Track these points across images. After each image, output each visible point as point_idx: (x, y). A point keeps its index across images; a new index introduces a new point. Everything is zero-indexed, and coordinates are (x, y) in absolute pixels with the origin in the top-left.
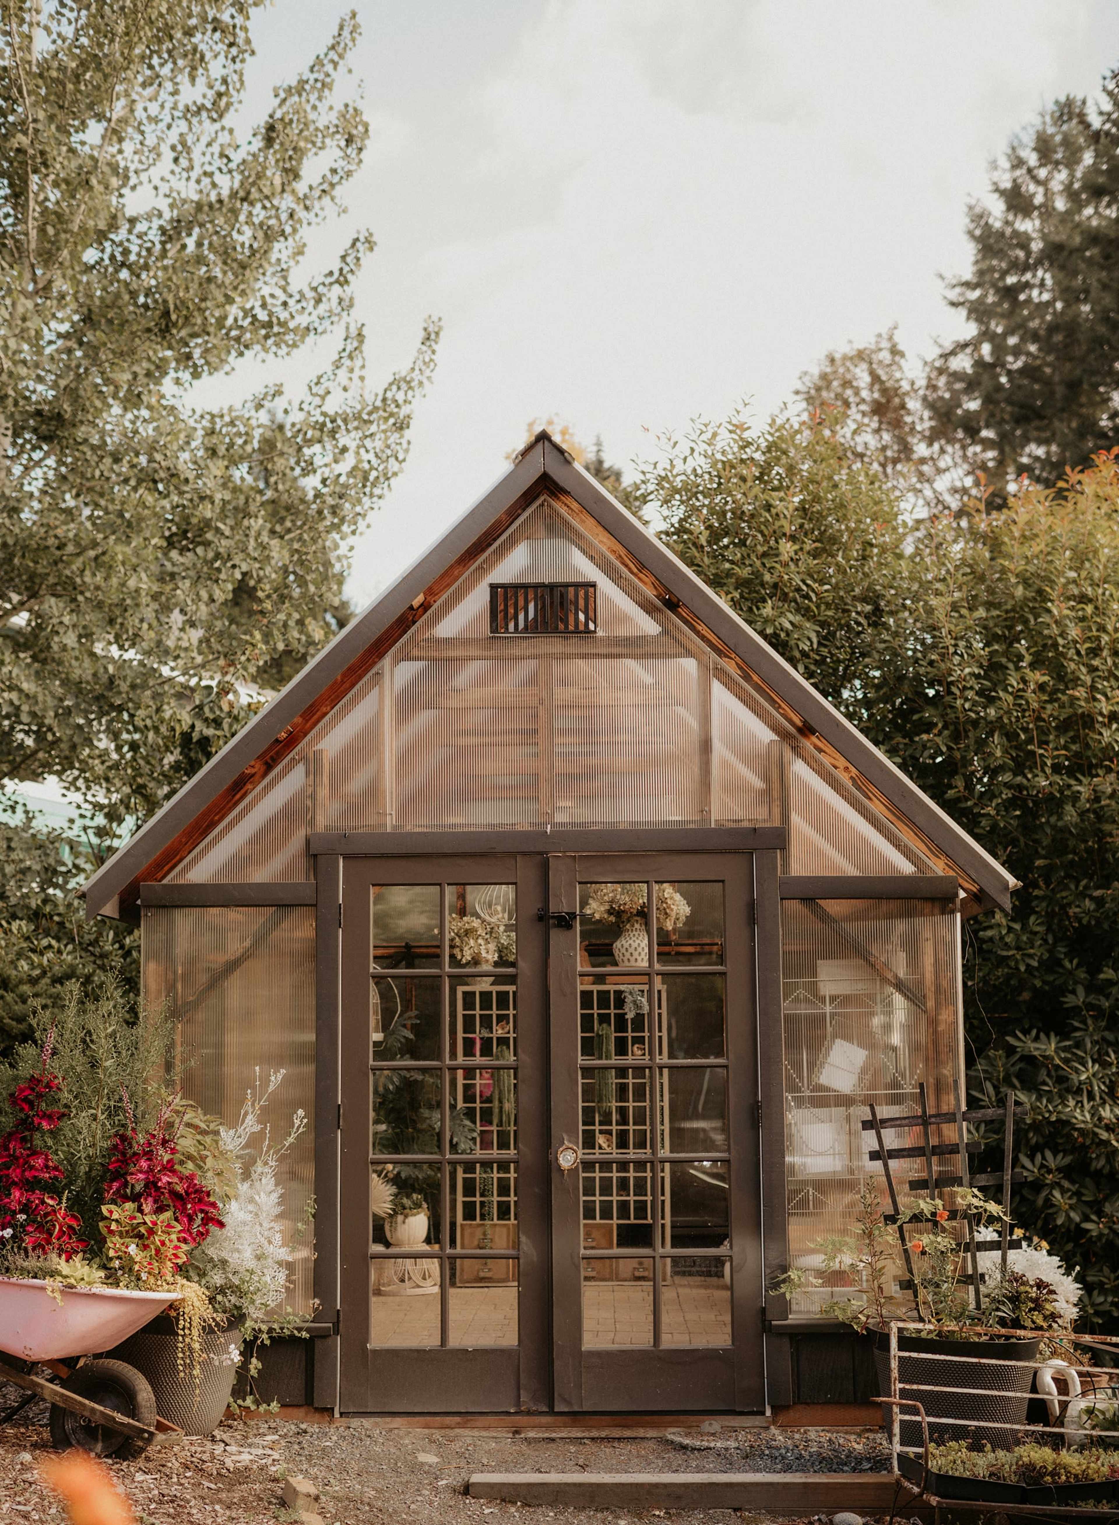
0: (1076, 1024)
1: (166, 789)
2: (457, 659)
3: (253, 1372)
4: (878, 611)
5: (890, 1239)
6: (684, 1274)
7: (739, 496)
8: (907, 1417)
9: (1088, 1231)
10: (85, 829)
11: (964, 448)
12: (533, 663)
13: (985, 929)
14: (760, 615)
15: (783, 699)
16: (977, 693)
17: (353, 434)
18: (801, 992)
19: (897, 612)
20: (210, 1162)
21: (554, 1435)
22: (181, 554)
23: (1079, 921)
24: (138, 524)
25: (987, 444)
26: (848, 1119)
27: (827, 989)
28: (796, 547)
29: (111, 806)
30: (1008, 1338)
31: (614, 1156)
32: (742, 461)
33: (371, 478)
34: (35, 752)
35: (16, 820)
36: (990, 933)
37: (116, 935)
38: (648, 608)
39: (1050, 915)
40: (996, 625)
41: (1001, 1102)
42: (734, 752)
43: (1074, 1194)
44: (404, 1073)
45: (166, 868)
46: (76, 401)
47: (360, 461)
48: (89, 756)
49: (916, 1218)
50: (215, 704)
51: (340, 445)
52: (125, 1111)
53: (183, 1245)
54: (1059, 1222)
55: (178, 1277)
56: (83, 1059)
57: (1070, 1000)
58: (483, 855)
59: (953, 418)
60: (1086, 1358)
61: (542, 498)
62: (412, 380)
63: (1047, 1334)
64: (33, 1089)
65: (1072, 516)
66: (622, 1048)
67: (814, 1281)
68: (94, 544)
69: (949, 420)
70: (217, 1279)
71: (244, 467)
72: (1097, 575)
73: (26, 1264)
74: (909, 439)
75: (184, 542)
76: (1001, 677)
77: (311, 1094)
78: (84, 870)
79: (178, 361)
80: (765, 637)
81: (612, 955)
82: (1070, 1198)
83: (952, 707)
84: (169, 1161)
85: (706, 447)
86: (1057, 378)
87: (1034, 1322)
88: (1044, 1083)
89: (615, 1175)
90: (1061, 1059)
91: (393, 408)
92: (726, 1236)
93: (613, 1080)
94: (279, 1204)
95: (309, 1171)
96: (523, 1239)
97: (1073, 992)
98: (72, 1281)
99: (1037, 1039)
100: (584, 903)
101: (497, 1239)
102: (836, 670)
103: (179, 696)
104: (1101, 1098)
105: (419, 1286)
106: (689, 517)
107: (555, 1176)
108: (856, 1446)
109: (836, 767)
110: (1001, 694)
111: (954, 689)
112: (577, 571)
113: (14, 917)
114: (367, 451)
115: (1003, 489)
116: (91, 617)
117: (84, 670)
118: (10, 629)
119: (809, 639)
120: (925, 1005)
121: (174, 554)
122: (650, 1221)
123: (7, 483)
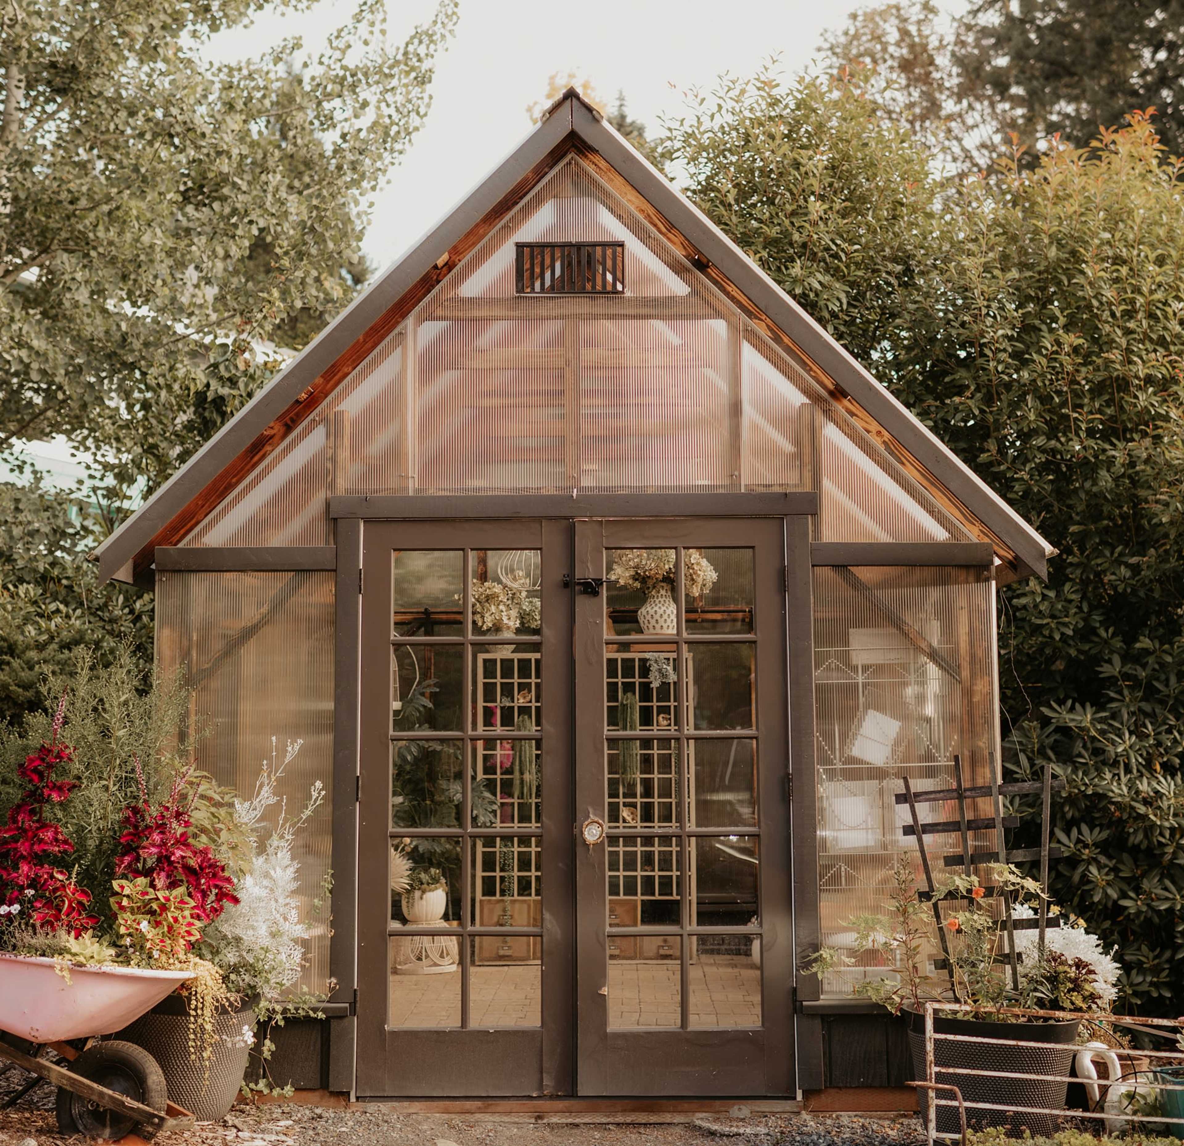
0: (1112, 695)
1: (178, 449)
2: (482, 319)
3: (267, 1054)
4: (908, 271)
5: (924, 916)
6: (712, 952)
7: (768, 154)
8: (943, 1102)
9: (1126, 908)
10: (95, 489)
11: (992, 105)
12: (559, 322)
13: (1018, 596)
14: (789, 275)
15: (815, 362)
16: (1010, 356)
17: (374, 88)
18: (833, 662)
19: (928, 273)
20: (224, 835)
21: (577, 1121)
22: (197, 209)
23: (1115, 588)
24: (153, 179)
25: (1016, 101)
26: (881, 792)
27: (859, 658)
28: (826, 206)
29: (123, 466)
30: (1046, 1019)
31: (639, 830)
32: (771, 118)
33: (392, 133)
34: (43, 412)
35: (25, 480)
36: (1023, 601)
37: (126, 599)
38: (677, 268)
39: (1085, 583)
40: (1029, 286)
41: (1037, 774)
42: (764, 414)
43: (1112, 870)
44: (421, 743)
45: (182, 532)
46: (91, 54)
47: (380, 116)
48: (99, 415)
49: (952, 895)
50: (231, 362)
51: (360, 100)
52: (137, 782)
53: (196, 922)
54: (1096, 899)
55: (190, 955)
56: (94, 729)
57: (1107, 670)
58: (508, 519)
59: (983, 74)
60: (1125, 1040)
61: (569, 156)
62: (434, 33)
63: (1087, 1016)
64: (43, 760)
65: (1106, 176)
66: (646, 719)
67: (847, 960)
68: (109, 199)
69: (978, 76)
70: (231, 957)
71: (262, 122)
72: (1131, 236)
73: (33, 941)
74: (937, 95)
75: (200, 197)
76: (1034, 339)
77: (327, 764)
78: (92, 532)
79: (196, 14)
80: (794, 297)
81: (637, 622)
82: (1107, 874)
83: (984, 369)
84: (183, 835)
85: (734, 104)
86: (1087, 35)
87: (1073, 1003)
88: (1080, 755)
89: (639, 849)
90: (1097, 730)
91: (414, 62)
92: (755, 912)
93: (637, 751)
94: (295, 879)
95: (326, 844)
96: (547, 916)
97: (1109, 661)
98: (81, 959)
99: (1072, 709)
100: (609, 569)
101: (516, 916)
102: (865, 331)
103: (193, 354)
104: (1138, 771)
105: (435, 965)
106: (717, 174)
107: (580, 850)
108: (890, 1132)
109: (868, 432)
110: (1035, 356)
111: (987, 351)
112: (605, 231)
113: (21, 580)
114: (388, 105)
115: (1032, 147)
116: (104, 273)
117: (96, 327)
118: (20, 284)
119: (839, 299)
120: (959, 675)
121: (190, 209)
122: (675, 897)
123: (20, 136)
